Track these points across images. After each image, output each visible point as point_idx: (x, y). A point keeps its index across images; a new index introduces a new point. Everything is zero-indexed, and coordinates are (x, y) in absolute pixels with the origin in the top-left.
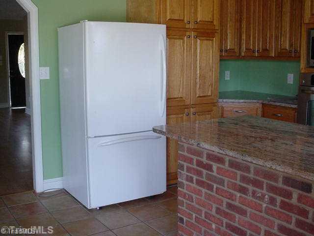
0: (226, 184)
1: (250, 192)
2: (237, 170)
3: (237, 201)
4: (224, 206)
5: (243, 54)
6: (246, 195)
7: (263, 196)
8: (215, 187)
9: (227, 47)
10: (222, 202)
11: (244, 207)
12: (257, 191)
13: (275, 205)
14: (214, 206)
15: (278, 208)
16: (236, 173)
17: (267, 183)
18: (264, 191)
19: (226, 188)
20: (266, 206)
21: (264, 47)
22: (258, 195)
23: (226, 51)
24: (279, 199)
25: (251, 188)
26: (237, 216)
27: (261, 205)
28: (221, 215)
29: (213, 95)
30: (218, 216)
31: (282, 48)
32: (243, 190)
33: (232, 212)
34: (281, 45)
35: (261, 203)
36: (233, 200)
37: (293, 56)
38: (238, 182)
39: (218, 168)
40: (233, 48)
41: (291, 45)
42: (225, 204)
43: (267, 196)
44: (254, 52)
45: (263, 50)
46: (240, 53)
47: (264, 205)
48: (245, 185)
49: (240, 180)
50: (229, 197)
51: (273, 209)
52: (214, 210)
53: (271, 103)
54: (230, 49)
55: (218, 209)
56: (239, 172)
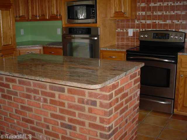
0: (18, 94)
1: (33, 97)
2: (24, 85)
3: (26, 104)
4: (20, 108)
5: (30, 18)
6: (31, 99)
7: (40, 98)
8: (13, 97)
9: (20, 14)
10: (18, 106)
11: (31, 107)
12: (36, 96)
13: (47, 103)
14: (14, 109)
15: (49, 104)
16: (23, 87)
17: (41, 90)
18: (40, 95)
19: (19, 97)
20: (43, 104)
21: (42, 14)
22: (37, 98)
23: (20, 17)
24: (49, 99)
25: (33, 95)
26: (27, 112)
27: (39, 104)
28: (19, 114)
29: (13, 44)
30: (17, 115)
31: (52, 13)
32: (29, 97)
33: (24, 111)
34: (51, 12)
35: (39, 102)
36: (23, 103)
37: (59, 18)
38: (25, 93)
39: (13, 86)
40: (24, 15)
41: (57, 12)
42: (19, 106)
43: (42, 98)
44: (36, 16)
45: (41, 15)
46: (28, 18)
47: (42, 104)
48: (29, 94)
49: (26, 91)
50: (21, 102)
51: (46, 105)
52: (14, 111)
53: (48, 46)
54: (22, 16)
55: (16, 110)
56: (25, 87)
